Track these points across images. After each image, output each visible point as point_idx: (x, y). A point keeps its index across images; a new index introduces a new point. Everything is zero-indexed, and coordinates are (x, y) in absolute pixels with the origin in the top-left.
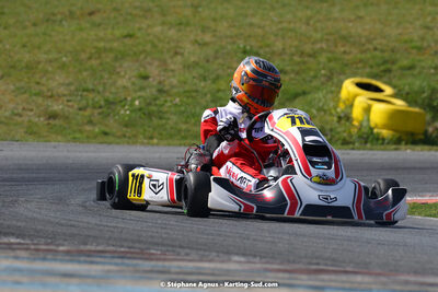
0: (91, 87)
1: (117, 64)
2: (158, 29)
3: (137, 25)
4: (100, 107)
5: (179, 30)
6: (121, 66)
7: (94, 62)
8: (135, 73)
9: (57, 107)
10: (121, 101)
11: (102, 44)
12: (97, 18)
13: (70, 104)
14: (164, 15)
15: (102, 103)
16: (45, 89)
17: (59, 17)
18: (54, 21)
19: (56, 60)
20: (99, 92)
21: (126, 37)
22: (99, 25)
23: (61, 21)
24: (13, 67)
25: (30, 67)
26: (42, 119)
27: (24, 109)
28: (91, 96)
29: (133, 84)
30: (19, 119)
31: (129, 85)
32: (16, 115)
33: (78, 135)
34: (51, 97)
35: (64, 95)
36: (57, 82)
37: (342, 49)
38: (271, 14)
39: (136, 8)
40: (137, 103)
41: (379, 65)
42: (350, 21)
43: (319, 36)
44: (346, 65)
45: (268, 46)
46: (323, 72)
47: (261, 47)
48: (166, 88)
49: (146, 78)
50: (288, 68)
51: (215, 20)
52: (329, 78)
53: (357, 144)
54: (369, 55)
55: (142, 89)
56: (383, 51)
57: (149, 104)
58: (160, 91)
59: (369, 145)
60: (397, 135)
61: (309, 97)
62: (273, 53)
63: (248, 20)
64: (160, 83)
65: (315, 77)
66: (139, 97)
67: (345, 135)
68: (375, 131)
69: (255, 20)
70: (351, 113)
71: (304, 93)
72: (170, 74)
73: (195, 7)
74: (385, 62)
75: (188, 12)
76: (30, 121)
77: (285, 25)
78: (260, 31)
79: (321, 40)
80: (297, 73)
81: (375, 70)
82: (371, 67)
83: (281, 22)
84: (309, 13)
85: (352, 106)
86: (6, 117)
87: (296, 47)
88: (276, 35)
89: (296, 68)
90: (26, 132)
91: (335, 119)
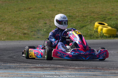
0: (33, 26)
1: (38, 21)
2: (47, 12)
3: (42, 11)
4: (36, 31)
5: (52, 12)
6: (39, 21)
7: (33, 20)
8: (43, 23)
9: (26, 32)
10: (41, 30)
11: (34, 16)
12: (31, 9)
13: (29, 31)
14: (48, 8)
15: (36, 30)
16: (22, 27)
17: (22, 9)
18: (21, 11)
19: (23, 20)
20: (35, 28)
21: (39, 14)
22: (32, 11)
23: (23, 10)
24: (13, 22)
25: (17, 22)
26: (22, 35)
27: (17, 32)
28: (33, 28)
29: (43, 25)
30: (17, 35)
31: (42, 25)
32: (16, 34)
33: (32, 38)
34: (24, 29)
35: (27, 29)
36: (25, 25)
37: (93, 15)
38: (74, 7)
39: (40, 7)
40: (45, 30)
41: (103, 18)
42: (94, 8)
43: (87, 12)
44: (95, 19)
45: (75, 15)
46: (89, 21)
47: (73, 15)
48: (51, 26)
49: (46, 23)
50: (81, 20)
51: (60, 9)
52: (91, 22)
53: (100, 38)
54: (100, 16)
55: (45, 26)
56: (103, 15)
57: (48, 30)
58: (50, 27)
59: (103, 38)
60: (110, 35)
61: (87, 27)
62: (76, 16)
63: (69, 9)
64: (50, 25)
65: (87, 22)
66: (45, 28)
67: (97, 36)
68: (104, 34)
69: (71, 8)
70: (98, 30)
71: (85, 26)
72: (52, 22)
73: (55, 6)
74: (104, 18)
75: (54, 7)
76: (19, 35)
77: (78, 9)
78: (72, 11)
79: (88, 13)
80: (83, 21)
81: (102, 20)
82: (101, 19)
83: (77, 9)
84: (83, 6)
85: (98, 29)
86: (13, 34)
87: (81, 15)
88: (76, 12)
89: (82, 20)
90: (19, 38)
91: (94, 32)
